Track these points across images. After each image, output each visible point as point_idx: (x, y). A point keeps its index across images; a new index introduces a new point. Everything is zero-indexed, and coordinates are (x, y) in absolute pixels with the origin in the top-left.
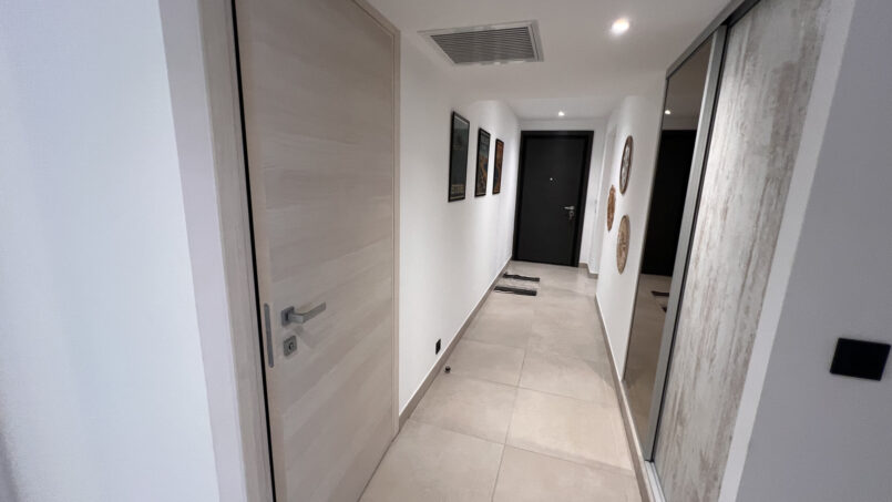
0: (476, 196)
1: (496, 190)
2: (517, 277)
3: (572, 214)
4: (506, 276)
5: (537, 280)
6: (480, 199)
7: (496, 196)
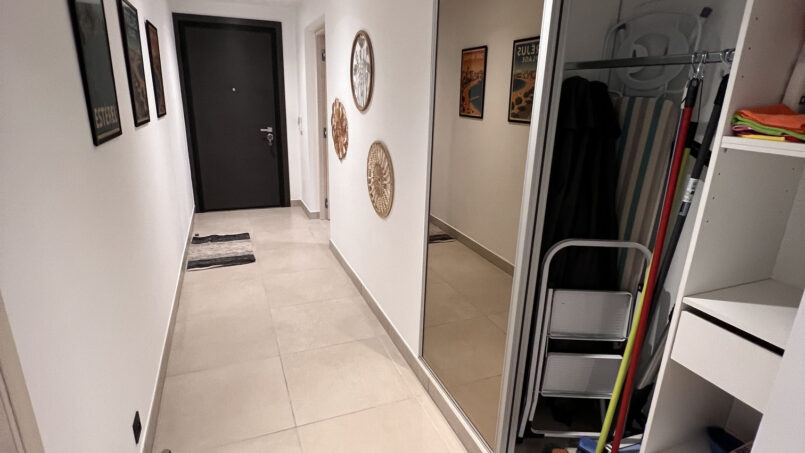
0: (137, 125)
1: (161, 112)
2: (215, 239)
3: (270, 137)
4: (197, 240)
5: (245, 236)
6: (144, 129)
7: (163, 119)
